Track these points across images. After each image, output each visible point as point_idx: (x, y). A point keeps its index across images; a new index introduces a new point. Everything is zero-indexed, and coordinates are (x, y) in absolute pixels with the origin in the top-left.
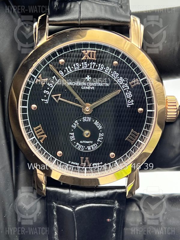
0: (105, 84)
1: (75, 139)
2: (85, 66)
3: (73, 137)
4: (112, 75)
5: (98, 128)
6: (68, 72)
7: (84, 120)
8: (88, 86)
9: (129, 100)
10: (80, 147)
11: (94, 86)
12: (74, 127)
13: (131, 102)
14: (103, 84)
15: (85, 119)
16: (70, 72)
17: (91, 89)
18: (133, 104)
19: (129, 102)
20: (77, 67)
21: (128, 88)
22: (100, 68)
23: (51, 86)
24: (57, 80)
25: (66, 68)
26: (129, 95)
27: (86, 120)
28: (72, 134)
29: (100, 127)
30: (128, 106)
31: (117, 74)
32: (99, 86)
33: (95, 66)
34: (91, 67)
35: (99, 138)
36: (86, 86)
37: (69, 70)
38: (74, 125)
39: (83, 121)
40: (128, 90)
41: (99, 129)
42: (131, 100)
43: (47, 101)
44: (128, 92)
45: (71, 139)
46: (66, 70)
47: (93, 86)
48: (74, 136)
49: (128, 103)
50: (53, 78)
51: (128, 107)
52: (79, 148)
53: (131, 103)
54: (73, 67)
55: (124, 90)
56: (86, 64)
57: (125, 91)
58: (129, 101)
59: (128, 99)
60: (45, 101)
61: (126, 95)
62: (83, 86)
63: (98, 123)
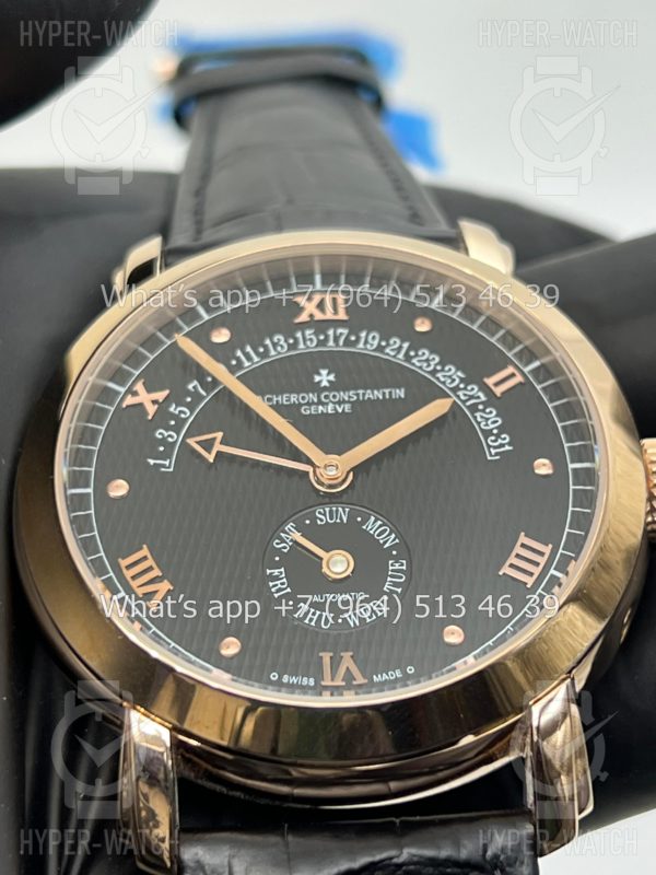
0: (390, 393)
1: (289, 590)
2: (308, 343)
3: (282, 584)
4: (414, 361)
5: (381, 542)
6: (247, 364)
7: (322, 520)
8: (327, 404)
9: (493, 435)
10: (315, 618)
11: (349, 402)
12: (285, 548)
13: (500, 441)
14: (384, 394)
15: (323, 516)
16: (253, 364)
17: (340, 410)
18: (507, 448)
19: (493, 441)
20: (279, 348)
21: (483, 398)
22: (366, 342)
23: (183, 416)
24: (204, 393)
25: (239, 353)
26: (487, 419)
27: (331, 519)
28: (276, 572)
29: (390, 540)
30: (491, 455)
31: (431, 358)
32: (369, 399)
33: (347, 339)
34: (331, 343)
35: (389, 579)
36: (320, 403)
37: (249, 358)
38: (283, 541)
39: (319, 522)
40: (482, 403)
41: (385, 546)
42: (498, 436)
43: (168, 465)
44: (483, 411)
45: (273, 590)
46: (238, 359)
47: (344, 402)
48: (285, 580)
49: (489, 447)
50: (190, 387)
51: (489, 458)
52: (311, 620)
53: (502, 445)
54: (266, 347)
55: (468, 403)
56: (313, 337)
57: (473, 408)
58: (493, 438)
59: (487, 433)
60: (164, 466)
61: (479, 419)
62: (308, 404)
63: (380, 526)
